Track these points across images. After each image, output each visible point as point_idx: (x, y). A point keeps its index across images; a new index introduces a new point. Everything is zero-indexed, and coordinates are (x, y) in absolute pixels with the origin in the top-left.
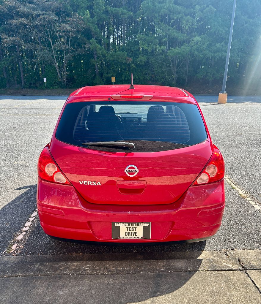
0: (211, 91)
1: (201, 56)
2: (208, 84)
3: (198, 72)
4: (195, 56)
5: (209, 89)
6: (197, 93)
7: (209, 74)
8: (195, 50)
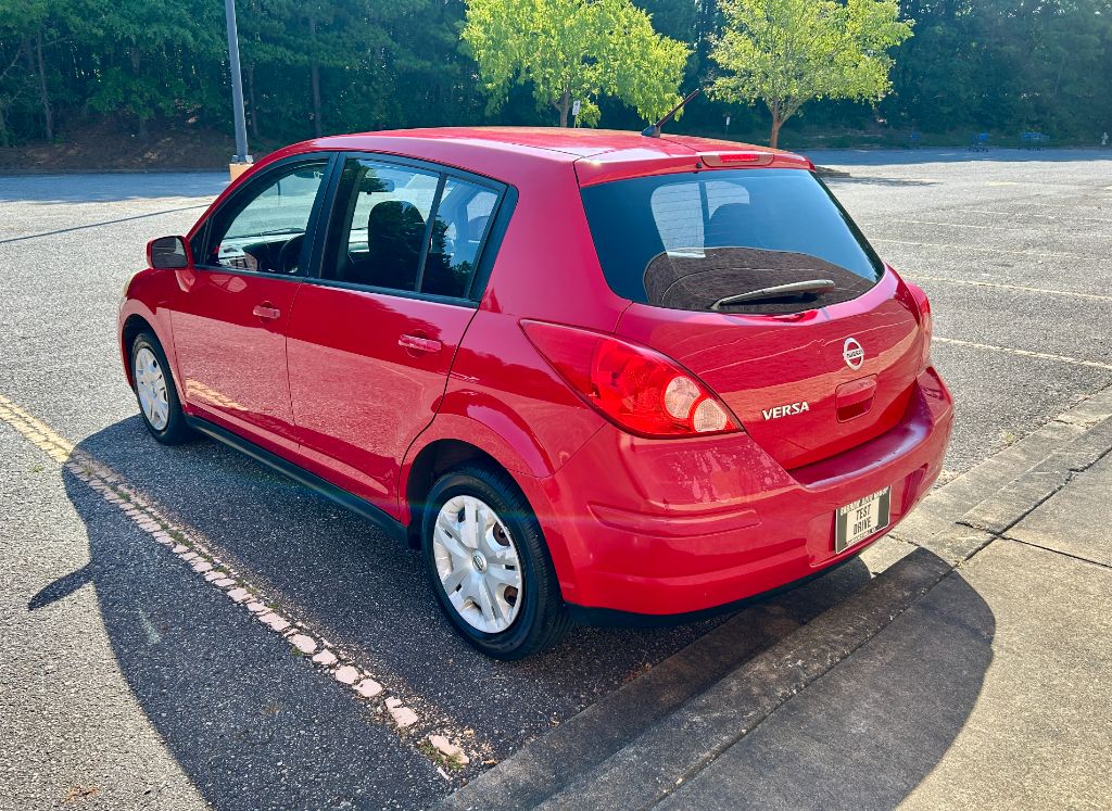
0: (152, 156)
1: (94, 30)
2: (136, 132)
3: (92, 88)
4: (72, 29)
5: (145, 152)
6: (105, 167)
7: (134, 97)
8: (65, 9)
